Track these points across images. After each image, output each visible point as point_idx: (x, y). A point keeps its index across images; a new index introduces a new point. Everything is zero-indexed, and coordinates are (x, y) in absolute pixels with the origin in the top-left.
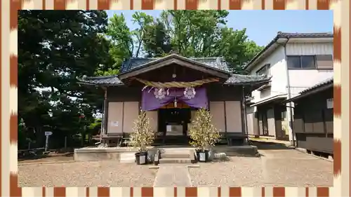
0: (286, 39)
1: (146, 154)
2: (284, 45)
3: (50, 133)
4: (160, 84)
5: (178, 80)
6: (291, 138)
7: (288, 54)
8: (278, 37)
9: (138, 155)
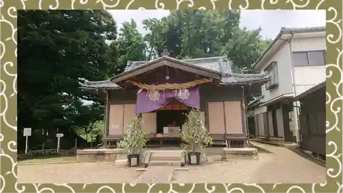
0: (291, 35)
1: (138, 156)
2: (288, 41)
3: (62, 135)
4: (153, 87)
5: (170, 82)
6: (298, 140)
7: (293, 50)
8: (282, 33)
9: (130, 157)
